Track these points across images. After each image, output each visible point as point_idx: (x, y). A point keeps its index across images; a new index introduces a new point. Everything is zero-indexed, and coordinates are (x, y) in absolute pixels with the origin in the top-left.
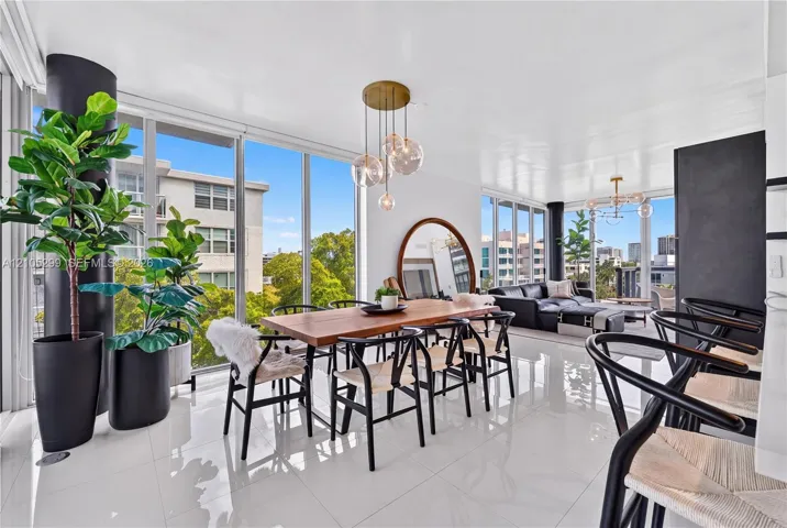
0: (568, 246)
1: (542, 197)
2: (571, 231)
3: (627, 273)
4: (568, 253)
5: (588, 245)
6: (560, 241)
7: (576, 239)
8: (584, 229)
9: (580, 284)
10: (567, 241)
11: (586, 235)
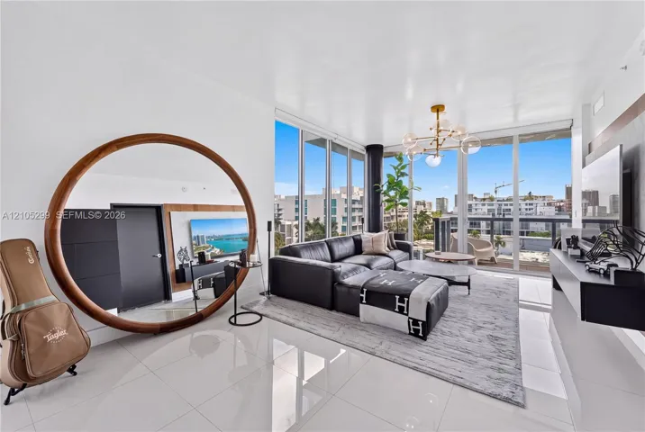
0: (385, 194)
1: (360, 138)
2: (389, 176)
3: (443, 223)
4: (387, 201)
5: (406, 192)
6: (379, 187)
7: (394, 184)
8: (403, 174)
9: (398, 236)
10: (385, 188)
11: (405, 181)
